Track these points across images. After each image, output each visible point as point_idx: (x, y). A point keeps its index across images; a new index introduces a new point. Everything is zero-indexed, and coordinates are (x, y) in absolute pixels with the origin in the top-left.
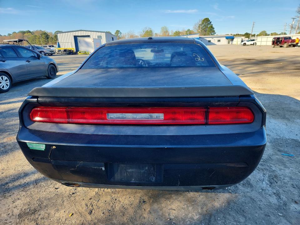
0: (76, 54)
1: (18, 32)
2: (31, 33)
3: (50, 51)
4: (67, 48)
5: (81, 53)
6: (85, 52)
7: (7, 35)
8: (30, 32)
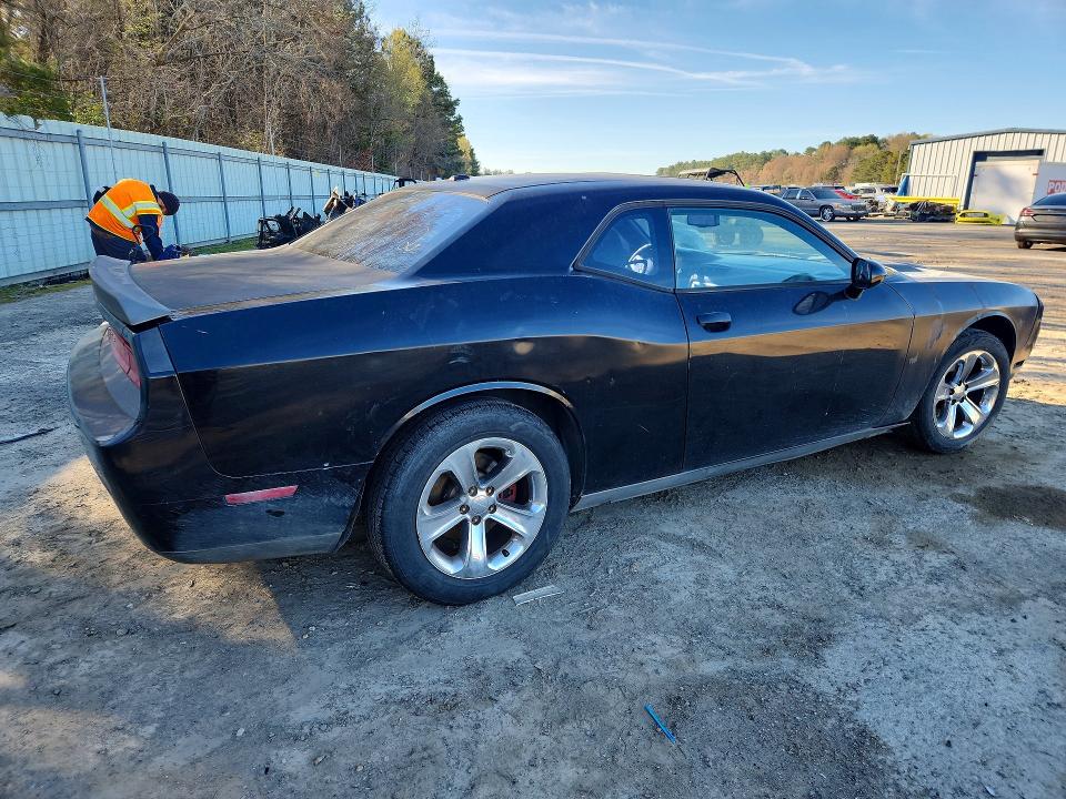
0: (947, 221)
1: (838, 143)
2: (878, 144)
3: (855, 208)
4: (933, 196)
5: (965, 219)
6: (986, 215)
7: (802, 151)
8: (873, 140)
